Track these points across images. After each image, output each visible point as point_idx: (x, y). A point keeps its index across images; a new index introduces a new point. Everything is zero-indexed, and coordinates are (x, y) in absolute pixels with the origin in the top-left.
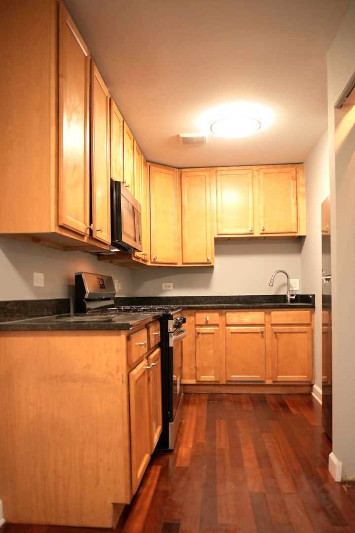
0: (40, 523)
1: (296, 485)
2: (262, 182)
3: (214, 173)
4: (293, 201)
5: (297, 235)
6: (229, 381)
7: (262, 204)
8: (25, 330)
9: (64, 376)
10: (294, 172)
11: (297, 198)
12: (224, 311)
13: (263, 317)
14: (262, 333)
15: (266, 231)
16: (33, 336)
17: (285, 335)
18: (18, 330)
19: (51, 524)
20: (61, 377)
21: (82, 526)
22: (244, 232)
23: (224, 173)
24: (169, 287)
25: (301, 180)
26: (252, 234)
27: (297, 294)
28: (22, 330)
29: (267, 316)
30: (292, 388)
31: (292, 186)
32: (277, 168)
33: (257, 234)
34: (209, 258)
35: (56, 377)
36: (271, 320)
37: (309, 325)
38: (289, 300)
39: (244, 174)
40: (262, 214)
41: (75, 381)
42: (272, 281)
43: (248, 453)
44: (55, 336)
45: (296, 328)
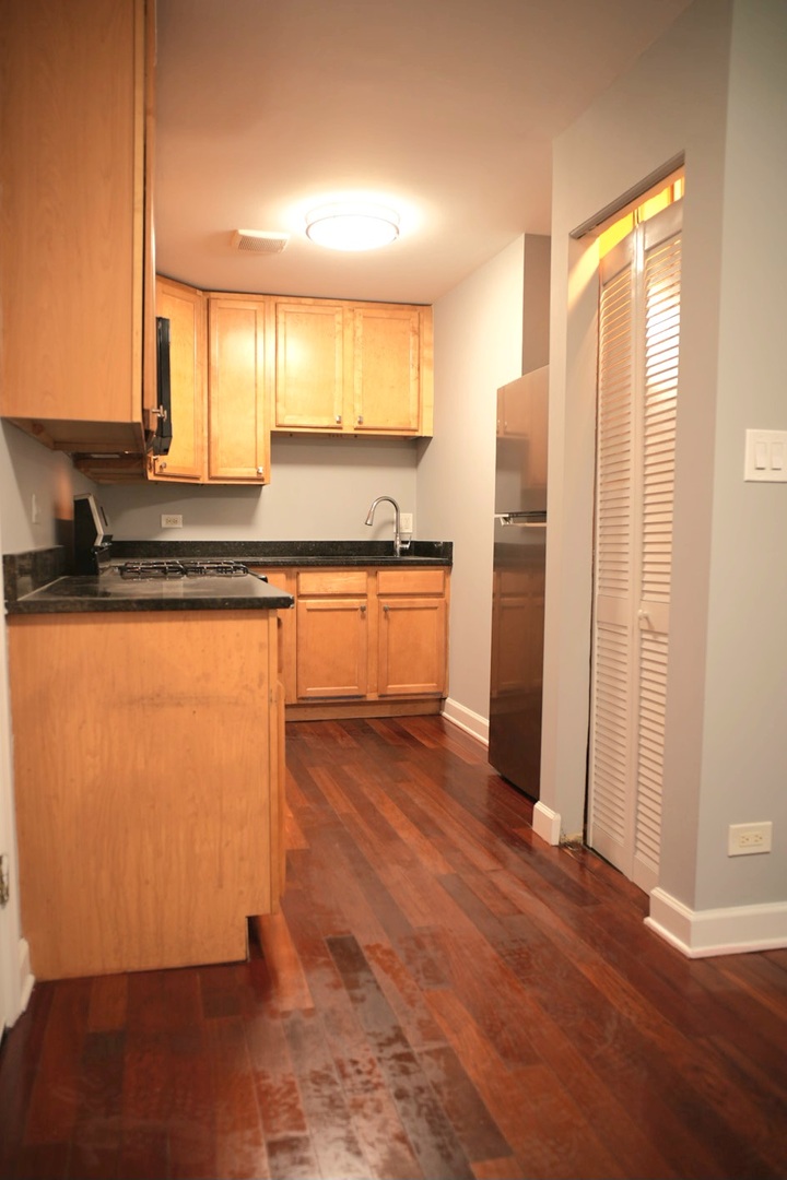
0: (109, 972)
1: (495, 856)
2: (359, 333)
3: (273, 307)
4: (413, 372)
5: (417, 434)
6: (303, 699)
7: (358, 375)
8: (85, 611)
9: (158, 695)
10: (416, 319)
11: (419, 369)
12: (295, 570)
13: (365, 581)
14: (363, 609)
15: (365, 425)
16: (94, 622)
17: (401, 613)
18: (69, 612)
19: (130, 970)
20: (152, 699)
21: (193, 964)
22: (326, 424)
23: (292, 308)
24: (176, 522)
25: (428, 336)
26: (340, 428)
27: (413, 539)
28: (78, 612)
29: (371, 580)
30: (408, 706)
31: (411, 345)
32: (386, 309)
33: (348, 429)
34: (261, 471)
35: (142, 698)
36: (378, 587)
37: (440, 595)
38: (398, 550)
39: (327, 315)
40: (358, 391)
41: (179, 704)
42: (371, 515)
43: (394, 817)
44: (141, 621)
45: (420, 601)
